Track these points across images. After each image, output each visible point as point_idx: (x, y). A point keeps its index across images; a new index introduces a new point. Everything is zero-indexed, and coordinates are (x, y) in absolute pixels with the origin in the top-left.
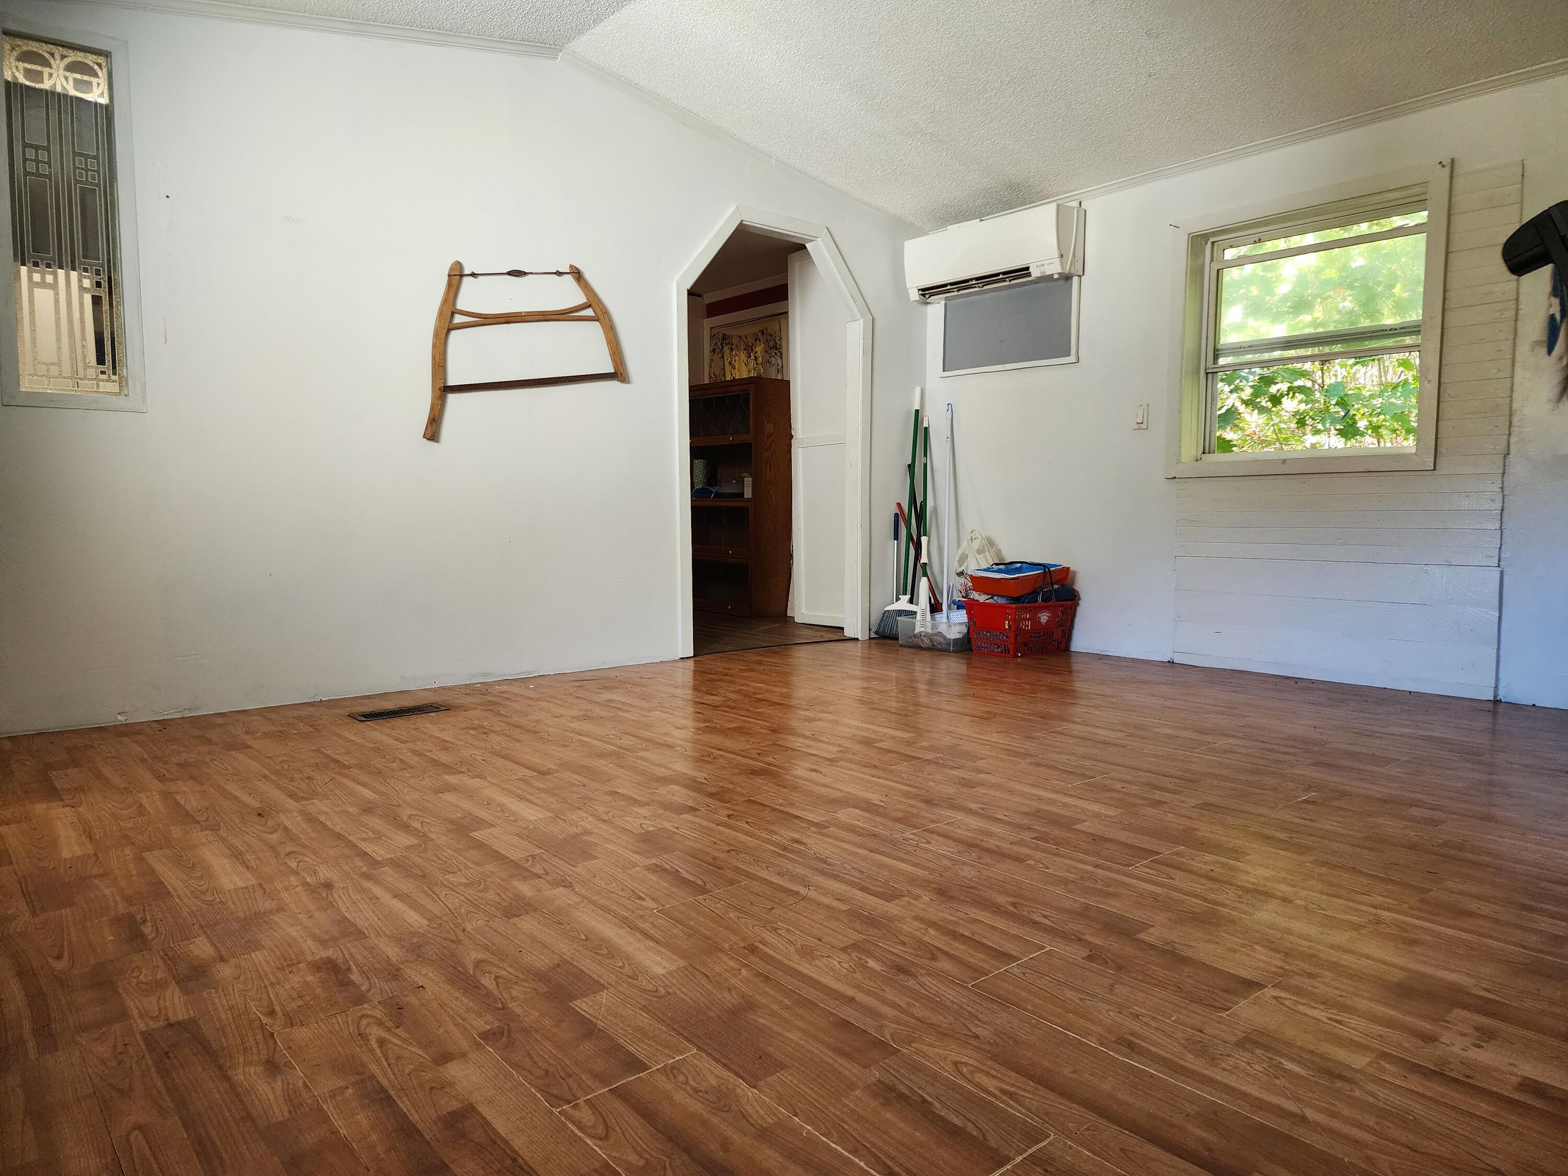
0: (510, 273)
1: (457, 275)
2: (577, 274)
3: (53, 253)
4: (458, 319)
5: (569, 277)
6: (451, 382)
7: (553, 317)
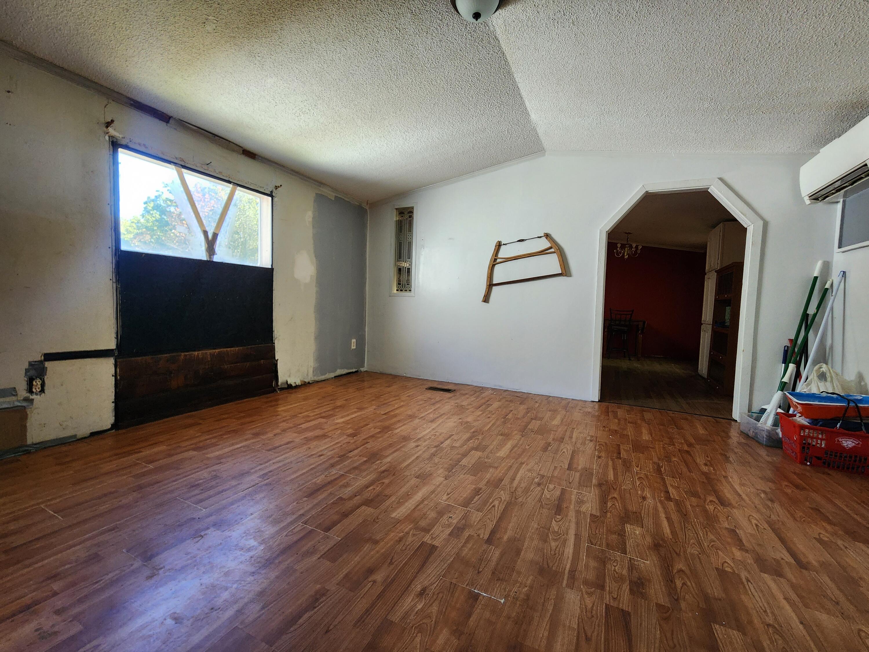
0: (519, 241)
1: (499, 245)
2: (547, 236)
3: (402, 259)
4: (498, 261)
5: (544, 237)
6: (494, 283)
7: (534, 254)
